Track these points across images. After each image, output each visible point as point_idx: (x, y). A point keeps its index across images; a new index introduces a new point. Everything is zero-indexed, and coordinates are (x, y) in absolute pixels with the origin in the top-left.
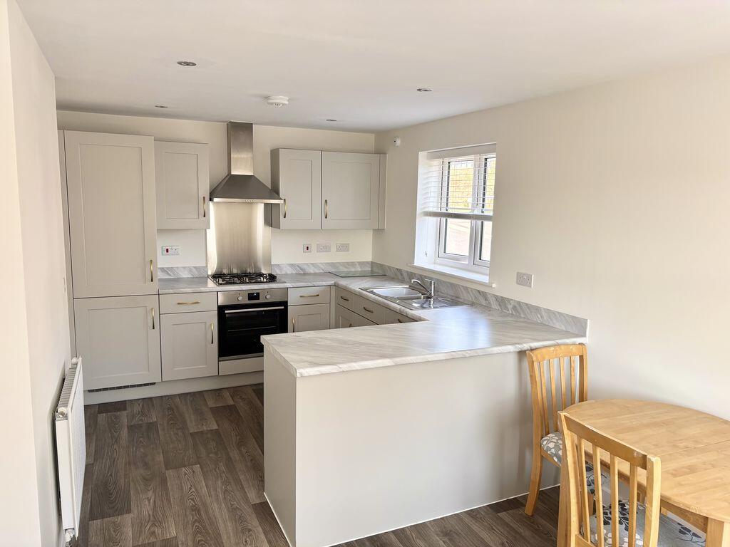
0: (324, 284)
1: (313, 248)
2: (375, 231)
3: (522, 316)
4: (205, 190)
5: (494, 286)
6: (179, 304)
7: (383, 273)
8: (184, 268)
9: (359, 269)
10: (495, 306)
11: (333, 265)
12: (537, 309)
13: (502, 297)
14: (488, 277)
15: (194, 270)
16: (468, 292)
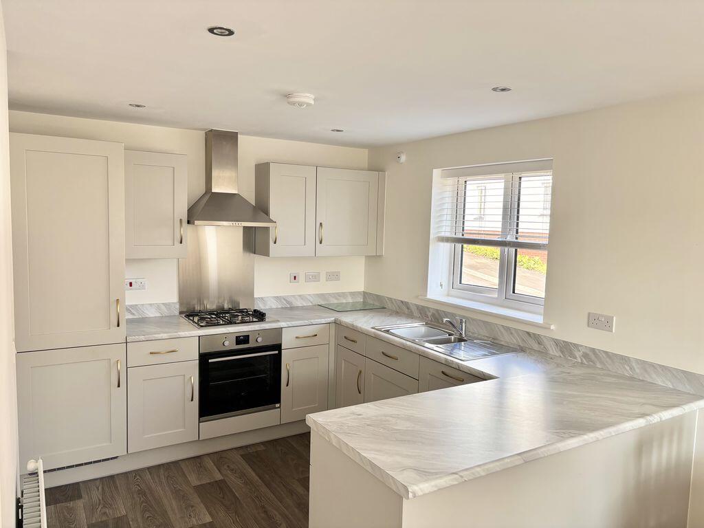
0: (323, 321)
1: (301, 278)
2: (368, 258)
3: (599, 365)
4: (182, 210)
5: (552, 327)
6: (151, 353)
7: (382, 306)
8: (151, 305)
9: (350, 300)
10: (553, 351)
11: (322, 296)
12: (625, 360)
13: (564, 341)
14: (542, 317)
15: (163, 307)
16: (512, 333)
